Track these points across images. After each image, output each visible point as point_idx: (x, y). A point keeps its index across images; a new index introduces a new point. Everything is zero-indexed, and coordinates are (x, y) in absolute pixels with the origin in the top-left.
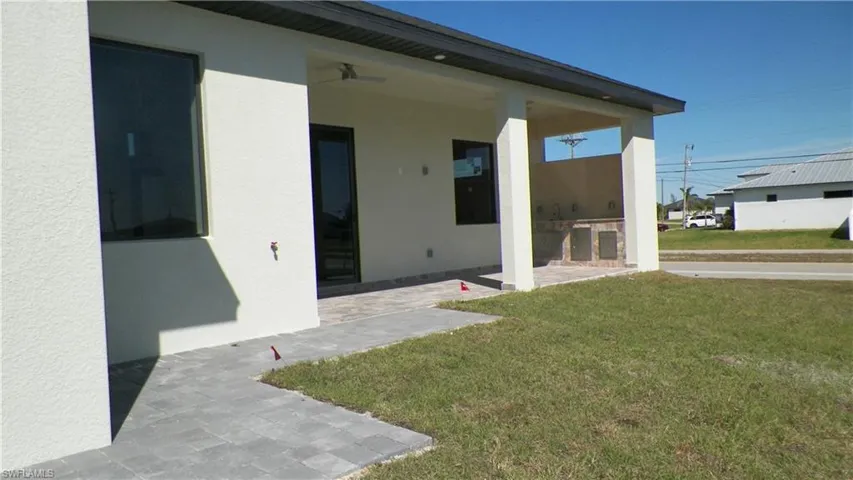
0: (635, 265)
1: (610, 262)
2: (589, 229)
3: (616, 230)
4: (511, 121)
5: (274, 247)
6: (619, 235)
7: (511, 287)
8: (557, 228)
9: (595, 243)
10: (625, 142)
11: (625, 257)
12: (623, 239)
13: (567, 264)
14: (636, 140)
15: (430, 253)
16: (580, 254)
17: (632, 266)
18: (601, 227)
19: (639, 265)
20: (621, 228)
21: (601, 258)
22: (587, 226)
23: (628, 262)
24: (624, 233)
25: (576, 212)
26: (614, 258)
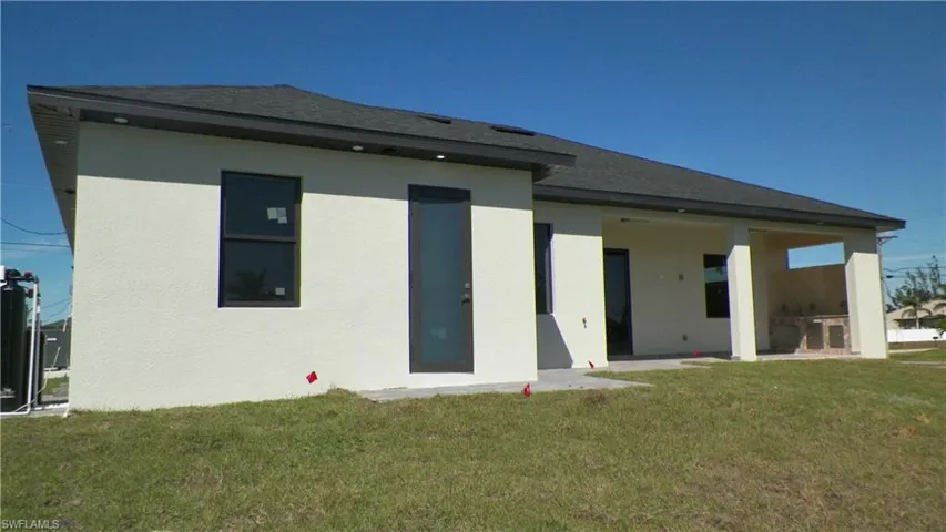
0: (859, 353)
1: (839, 350)
2: (821, 324)
3: (842, 324)
4: (736, 247)
5: (584, 321)
6: (845, 328)
7: (738, 358)
8: (796, 323)
9: (826, 334)
10: (848, 256)
11: (850, 346)
12: (849, 332)
13: (804, 352)
14: (856, 256)
15: (685, 338)
16: (815, 344)
17: (856, 353)
18: (830, 322)
19: (862, 352)
20: (847, 323)
21: (832, 347)
22: (819, 321)
23: (853, 350)
24: (849, 327)
25: (815, 309)
26: (842, 346)
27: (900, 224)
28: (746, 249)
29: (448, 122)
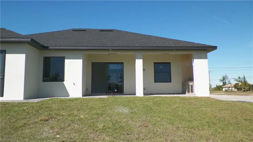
1: (192, 93)
3: (193, 84)
8: (186, 84)
9: (190, 88)
12: (194, 87)
13: (187, 94)
22: (189, 83)
23: (195, 93)
27: (215, 48)
28: (141, 61)
29: (86, 31)
